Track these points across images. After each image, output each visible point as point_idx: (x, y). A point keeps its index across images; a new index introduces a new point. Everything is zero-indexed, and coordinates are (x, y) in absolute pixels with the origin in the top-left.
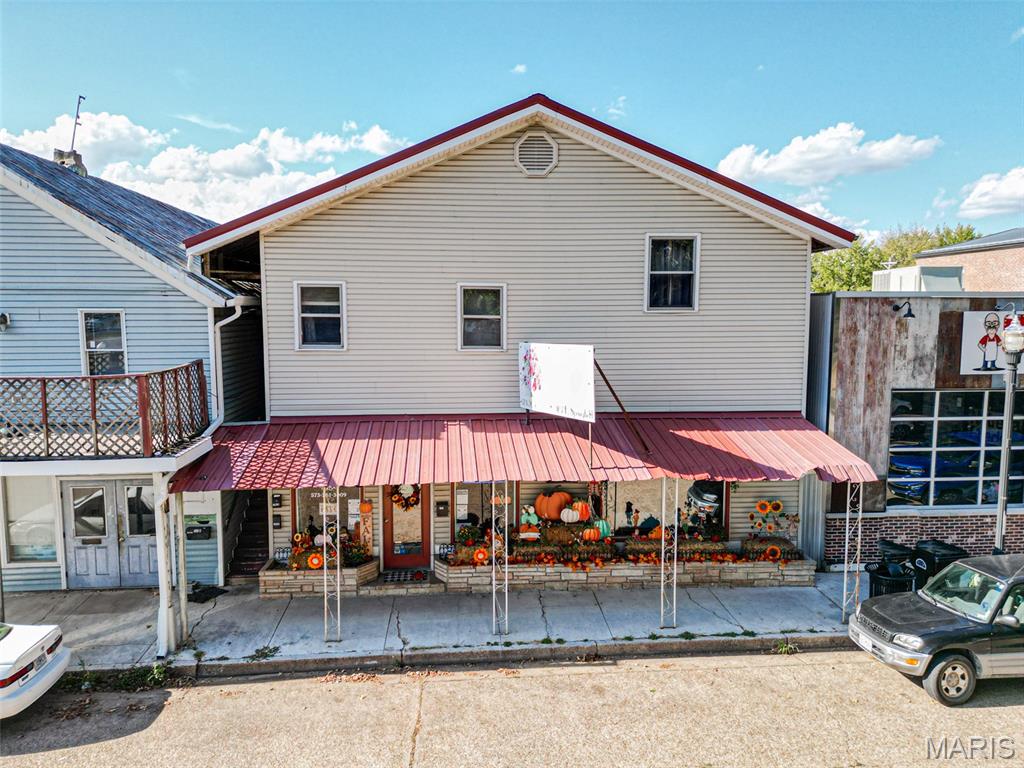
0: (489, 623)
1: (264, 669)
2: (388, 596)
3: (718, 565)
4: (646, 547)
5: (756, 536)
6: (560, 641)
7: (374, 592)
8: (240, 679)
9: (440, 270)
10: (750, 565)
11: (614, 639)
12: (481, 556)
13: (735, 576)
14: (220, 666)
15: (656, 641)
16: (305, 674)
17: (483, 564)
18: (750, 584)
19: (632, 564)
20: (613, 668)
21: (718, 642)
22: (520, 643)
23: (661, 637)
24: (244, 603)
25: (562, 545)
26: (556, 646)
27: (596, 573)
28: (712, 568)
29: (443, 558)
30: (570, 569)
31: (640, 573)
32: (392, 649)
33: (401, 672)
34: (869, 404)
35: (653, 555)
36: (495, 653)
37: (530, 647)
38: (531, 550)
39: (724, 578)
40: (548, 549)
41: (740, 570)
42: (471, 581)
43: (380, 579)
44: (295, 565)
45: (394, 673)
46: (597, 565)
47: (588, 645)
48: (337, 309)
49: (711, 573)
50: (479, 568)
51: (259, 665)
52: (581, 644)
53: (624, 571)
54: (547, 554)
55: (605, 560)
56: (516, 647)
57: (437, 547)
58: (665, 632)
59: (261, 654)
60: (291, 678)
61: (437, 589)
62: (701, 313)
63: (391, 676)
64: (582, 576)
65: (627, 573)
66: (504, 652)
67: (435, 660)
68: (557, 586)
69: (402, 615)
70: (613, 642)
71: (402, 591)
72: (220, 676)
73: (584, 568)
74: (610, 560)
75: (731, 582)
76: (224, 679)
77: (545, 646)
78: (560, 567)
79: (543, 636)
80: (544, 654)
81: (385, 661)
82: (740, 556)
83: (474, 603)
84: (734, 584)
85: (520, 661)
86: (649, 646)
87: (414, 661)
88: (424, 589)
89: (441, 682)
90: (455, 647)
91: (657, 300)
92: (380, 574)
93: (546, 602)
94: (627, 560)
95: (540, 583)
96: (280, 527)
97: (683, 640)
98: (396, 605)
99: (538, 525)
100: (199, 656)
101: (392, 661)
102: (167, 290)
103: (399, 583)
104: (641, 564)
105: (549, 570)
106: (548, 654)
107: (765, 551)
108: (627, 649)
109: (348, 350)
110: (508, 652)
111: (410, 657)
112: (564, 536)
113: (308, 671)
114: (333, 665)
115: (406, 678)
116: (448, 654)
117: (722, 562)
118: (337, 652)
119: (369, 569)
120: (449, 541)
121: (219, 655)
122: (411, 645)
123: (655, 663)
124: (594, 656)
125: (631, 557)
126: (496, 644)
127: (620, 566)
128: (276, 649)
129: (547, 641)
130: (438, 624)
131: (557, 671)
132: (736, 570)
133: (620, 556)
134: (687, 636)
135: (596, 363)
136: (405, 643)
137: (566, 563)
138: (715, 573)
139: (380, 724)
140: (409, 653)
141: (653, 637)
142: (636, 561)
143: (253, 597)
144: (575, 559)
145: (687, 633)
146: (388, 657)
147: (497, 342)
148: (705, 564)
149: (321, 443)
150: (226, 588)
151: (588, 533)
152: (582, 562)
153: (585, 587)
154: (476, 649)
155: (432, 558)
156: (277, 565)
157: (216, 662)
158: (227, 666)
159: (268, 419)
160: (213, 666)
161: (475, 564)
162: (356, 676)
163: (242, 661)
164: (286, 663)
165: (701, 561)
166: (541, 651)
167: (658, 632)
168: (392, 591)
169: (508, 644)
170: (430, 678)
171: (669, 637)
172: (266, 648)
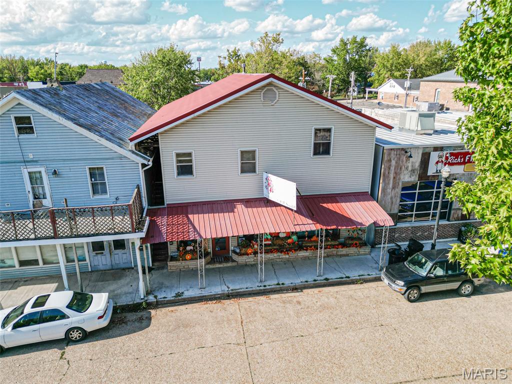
0: (257, 278)
1: (180, 301)
2: (217, 268)
3: (336, 249)
4: (310, 245)
5: (350, 238)
6: (283, 284)
7: (211, 266)
8: (173, 304)
9: (232, 144)
10: (348, 249)
11: (301, 282)
12: (250, 251)
13: (342, 253)
14: (165, 300)
15: (316, 282)
16: (195, 302)
17: (251, 254)
18: (347, 255)
19: (305, 251)
20: (301, 293)
21: (337, 281)
22: (269, 286)
23: (317, 280)
24: (162, 273)
25: (280, 246)
26: (282, 286)
27: (292, 255)
28: (334, 251)
29: (234, 252)
30: (283, 254)
31: (308, 254)
32: (224, 291)
33: (229, 299)
34: (394, 188)
35: (313, 247)
36: (261, 290)
37: (273, 287)
38: (268, 248)
39: (338, 254)
40: (275, 247)
41: (344, 251)
42: (247, 260)
43: (212, 261)
44: (181, 259)
45: (227, 299)
46: (293, 252)
47: (293, 285)
48: (191, 161)
49: (333, 252)
50: (250, 256)
51: (179, 300)
52: (290, 285)
53: (302, 254)
54: (274, 249)
55: (295, 250)
56: (268, 287)
57: (232, 248)
58: (319, 278)
59: (178, 295)
60: (191, 303)
61: (234, 264)
62: (334, 157)
63: (227, 301)
64: (287, 256)
65: (304, 254)
66: (264, 289)
67: (240, 294)
68: (278, 260)
69: (224, 276)
70: (301, 284)
71: (221, 266)
72: (165, 304)
73: (288, 254)
74: (297, 250)
75: (341, 255)
76: (166, 305)
77: (278, 286)
78: (279, 254)
79: (276, 283)
80: (278, 289)
81: (222, 295)
82: (344, 245)
83: (248, 269)
84: (341, 256)
85: (269, 292)
86: (314, 284)
87: (233, 294)
88: (230, 264)
89: (246, 302)
90: (247, 288)
91: (316, 152)
92: (212, 259)
93: (276, 267)
94: (304, 250)
95: (272, 259)
96: (172, 244)
97: (325, 281)
98: (220, 271)
99: (271, 239)
100: (156, 297)
101: (225, 295)
102: (122, 157)
103: (220, 263)
104: (309, 251)
105: (275, 255)
106: (279, 289)
107: (353, 244)
108: (306, 286)
109: (196, 177)
110: (266, 289)
111: (231, 293)
112: (280, 242)
113: (196, 300)
114: (205, 298)
115: (232, 301)
116: (245, 291)
117: (338, 248)
118: (205, 293)
119: (209, 258)
120: (236, 245)
121: (162, 296)
122: (231, 288)
123: (316, 290)
124: (295, 289)
125: (305, 248)
126: (261, 286)
127: (301, 252)
128: (183, 293)
129: (278, 284)
130: (238, 279)
131: (283, 295)
132: (341, 251)
133: (301, 248)
134: (327, 279)
135: (297, 189)
136: (228, 288)
137: (281, 252)
138: (335, 252)
139: (229, 320)
140: (231, 292)
141: (315, 280)
142: (307, 250)
143: (165, 271)
144: (285, 251)
145: (326, 278)
146: (224, 294)
147: (255, 172)
148: (332, 249)
149: (191, 216)
150: (153, 267)
151: (289, 241)
152: (287, 251)
153: (288, 260)
154: (254, 289)
155: (230, 252)
156: (173, 259)
157: (162, 299)
158: (167, 301)
159: (166, 205)
160: (162, 301)
161: (248, 255)
162: (214, 302)
163: (172, 299)
164: (188, 298)
165: (330, 248)
166: (276, 288)
167: (316, 278)
168: (218, 266)
169: (265, 286)
170: (240, 301)
171: (320, 280)
172: (179, 292)
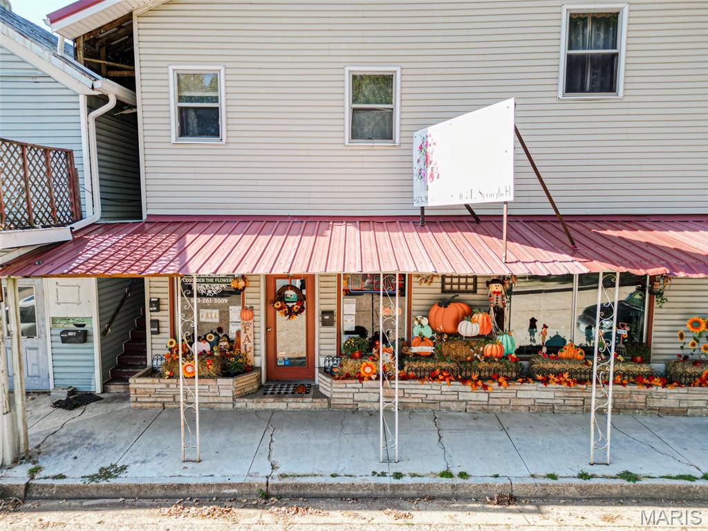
0: (375, 446)
1: (103, 492)
2: (267, 410)
3: (644, 389)
4: (557, 367)
5: (686, 357)
6: (463, 475)
7: (251, 404)
8: (73, 503)
9: (326, 53)
10: (683, 390)
11: (533, 476)
12: (368, 370)
13: (663, 403)
14: (52, 486)
15: (588, 482)
16: (147, 502)
17: (370, 379)
18: (682, 412)
19: (541, 385)
20: (536, 517)
21: (672, 488)
22: (414, 475)
23: (593, 476)
24: (113, 412)
25: (460, 361)
26: (458, 481)
27: (499, 394)
28: (637, 393)
29: (328, 372)
30: (468, 388)
31: (551, 395)
32: (256, 475)
33: (263, 507)
35: (566, 376)
36: (382, 487)
37: (426, 480)
38: (424, 365)
39: (651, 404)
40: (444, 365)
41: (672, 396)
42: (357, 397)
43: (261, 391)
44: (168, 373)
45: (255, 506)
46: (500, 384)
47: (500, 482)
48: (216, 99)
49: (635, 398)
50: (366, 383)
51: (98, 488)
52: (491, 481)
53: (531, 392)
54: (442, 370)
55: (508, 379)
56: (407, 480)
57: (322, 360)
58: (599, 470)
59: (105, 473)
60: (132, 506)
61: (319, 404)
62: (627, 99)
63: (252, 511)
64: (483, 397)
65: (536, 395)
66: (393, 487)
67: (308, 491)
68: (454, 406)
69: (278, 432)
70: (532, 481)
71: (281, 405)
72: (52, 498)
73: (485, 387)
74: (516, 379)
75: (660, 409)
76: (55, 503)
77: (445, 480)
78: (457, 386)
79: (441, 468)
80: (444, 492)
81: (247, 490)
82: (669, 379)
83: (359, 421)
84: (662, 412)
85: (413, 498)
86: (580, 488)
87: (282, 491)
88: (305, 404)
90: (333, 476)
91: (574, 85)
92: (261, 387)
93: (443, 424)
94: (535, 380)
95: (434, 402)
97: (625, 483)
98: (272, 420)
99: (432, 339)
100: (33, 472)
101: (255, 490)
102: (39, 77)
103: (279, 396)
104: (552, 386)
105: (444, 388)
106: (449, 492)
107: (699, 376)
108: (552, 492)
109: (227, 143)
110: (398, 486)
111: (277, 487)
112: (462, 351)
113: (154, 498)
114: (184, 492)
115: (267, 516)
116: (324, 486)
117: (649, 386)
118: (193, 476)
119: (248, 380)
120: (334, 353)
121: (57, 472)
122: (281, 471)
123: (594, 513)
124: (508, 499)
125: (540, 377)
126: (383, 474)
127: (527, 386)
128: (124, 468)
129: (447, 474)
130: (317, 446)
131: (462, 517)
132: (665, 396)
133: (527, 376)
134: (627, 476)
136: (273, 467)
137: (464, 381)
138: (642, 398)
140: (276, 481)
141: (583, 476)
142: (546, 381)
144: (475, 377)
145: (628, 473)
146: (250, 486)
147: (388, 136)
148: (628, 388)
150: (102, 396)
151: (489, 349)
152: (483, 381)
153: (486, 410)
154: (358, 481)
155: (317, 370)
156: (153, 373)
157: (49, 482)
158: (60, 487)
159: (144, 217)
160: (45, 486)
161: (361, 379)
162: (206, 509)
163: (80, 482)
164: (128, 487)
165: (624, 385)
166: (440, 487)
167: (590, 470)
168: (270, 404)
169: (398, 476)
170: (297, 519)
171: (604, 477)
172: (112, 466)
